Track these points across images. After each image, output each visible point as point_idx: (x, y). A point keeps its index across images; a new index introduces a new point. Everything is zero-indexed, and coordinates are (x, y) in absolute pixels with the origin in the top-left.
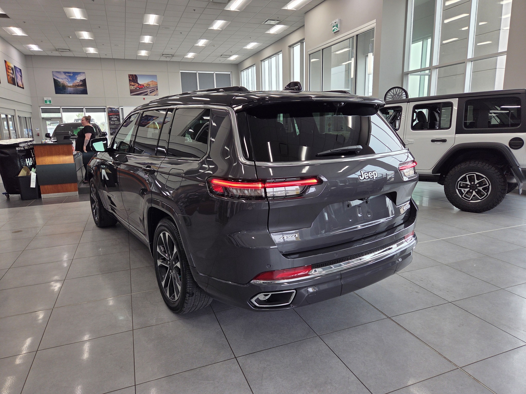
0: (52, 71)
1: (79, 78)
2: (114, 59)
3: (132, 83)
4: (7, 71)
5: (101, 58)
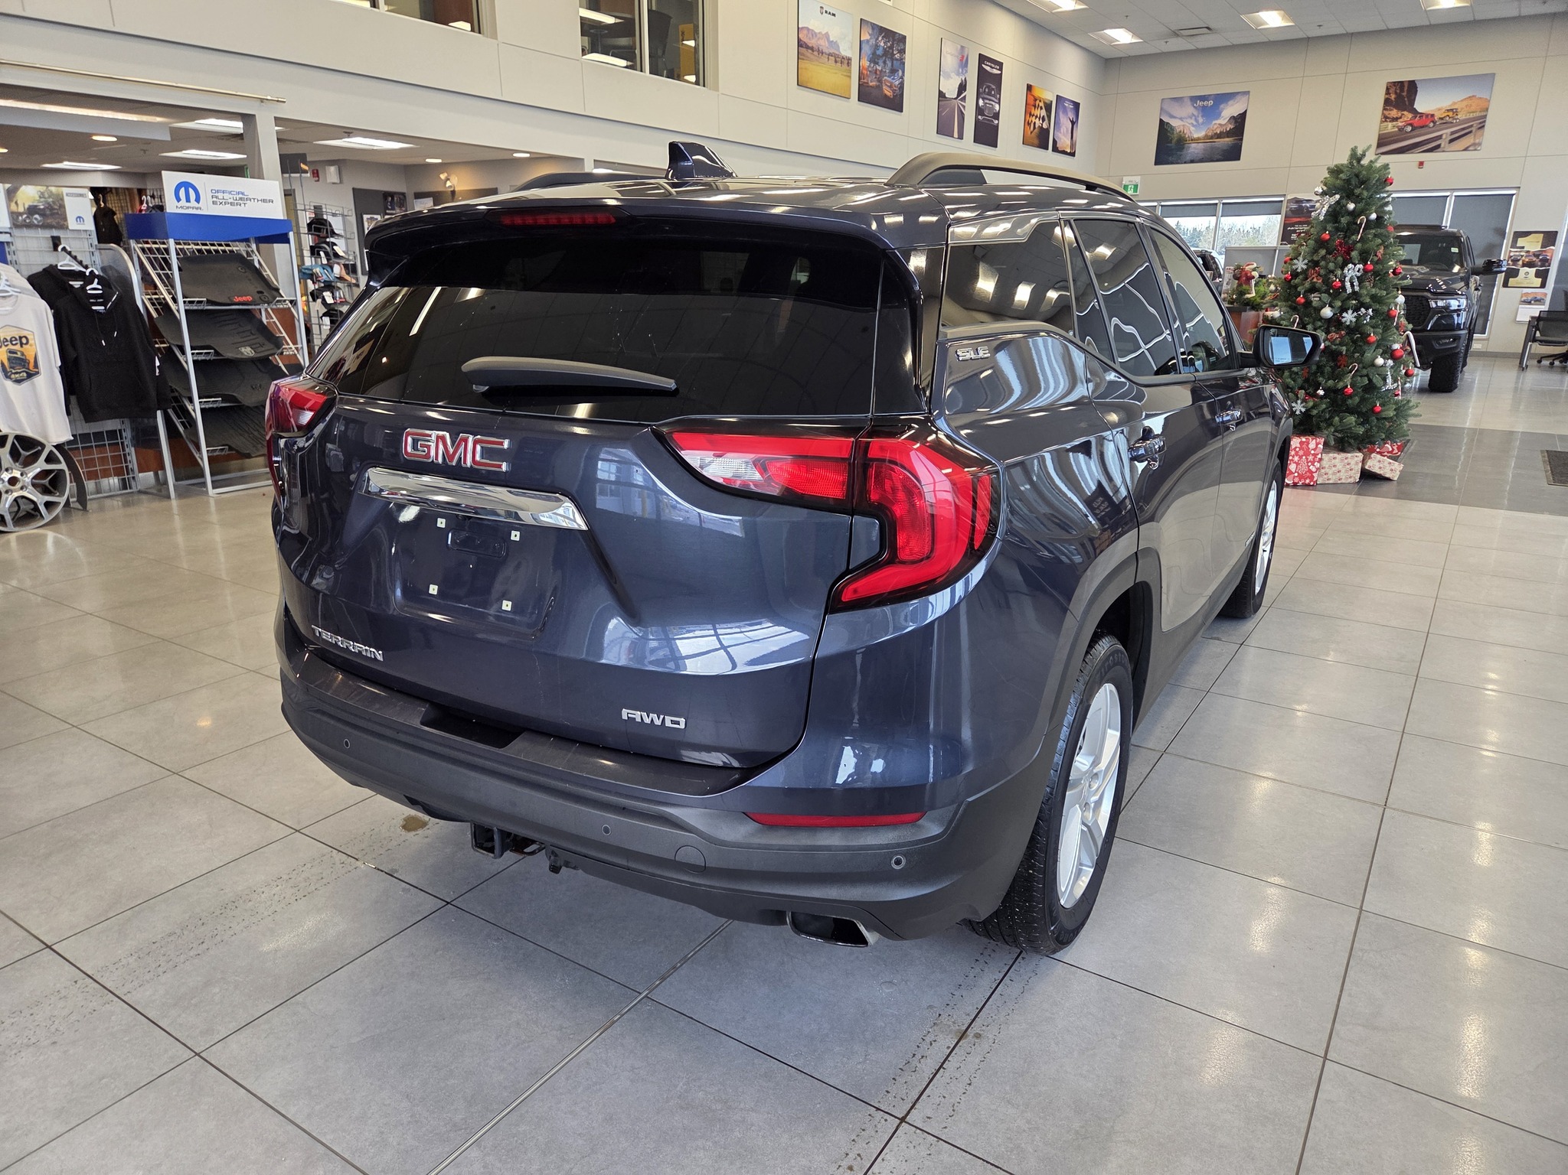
0: (1162, 99)
2: (1352, 33)
3: (1391, 110)
4: (1028, 113)
5: (1309, 38)
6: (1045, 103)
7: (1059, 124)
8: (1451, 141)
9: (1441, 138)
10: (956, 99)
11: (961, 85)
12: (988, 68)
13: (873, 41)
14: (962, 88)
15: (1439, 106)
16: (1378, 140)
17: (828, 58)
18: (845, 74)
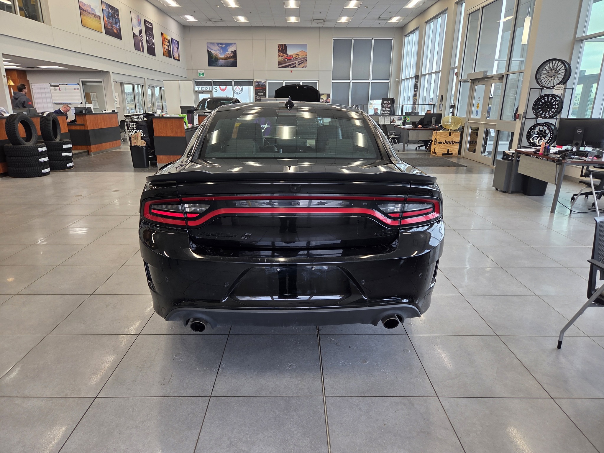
0: (207, 43)
1: (231, 49)
2: (265, 27)
3: (280, 53)
4: (163, 44)
5: (252, 27)
6: (168, 40)
7: (173, 48)
8: (299, 64)
9: (296, 63)
10: (139, 36)
11: (140, 30)
12: (148, 25)
13: (107, 10)
14: (141, 32)
15: (294, 53)
16: (278, 63)
17: (92, 15)
18: (99, 22)
